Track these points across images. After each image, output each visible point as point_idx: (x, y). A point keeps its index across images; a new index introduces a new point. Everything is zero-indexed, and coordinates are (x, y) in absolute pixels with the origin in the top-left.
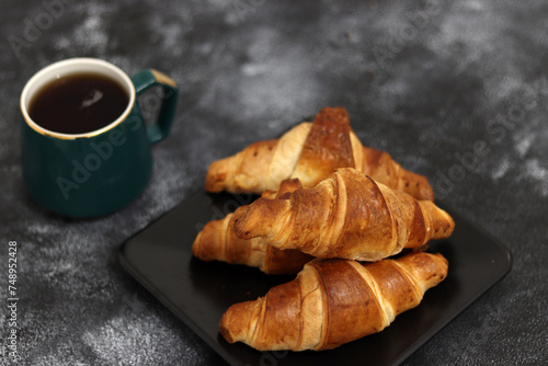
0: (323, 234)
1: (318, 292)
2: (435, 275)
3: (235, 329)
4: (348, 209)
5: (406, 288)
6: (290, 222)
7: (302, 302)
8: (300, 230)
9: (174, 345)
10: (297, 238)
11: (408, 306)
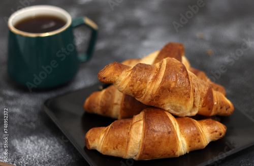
0: (148, 87)
1: (142, 122)
2: (216, 132)
3: (92, 139)
4: (165, 74)
5: (196, 133)
6: (130, 75)
7: (132, 126)
8: (135, 81)
9: (60, 152)
10: (132, 86)
11: (196, 145)
